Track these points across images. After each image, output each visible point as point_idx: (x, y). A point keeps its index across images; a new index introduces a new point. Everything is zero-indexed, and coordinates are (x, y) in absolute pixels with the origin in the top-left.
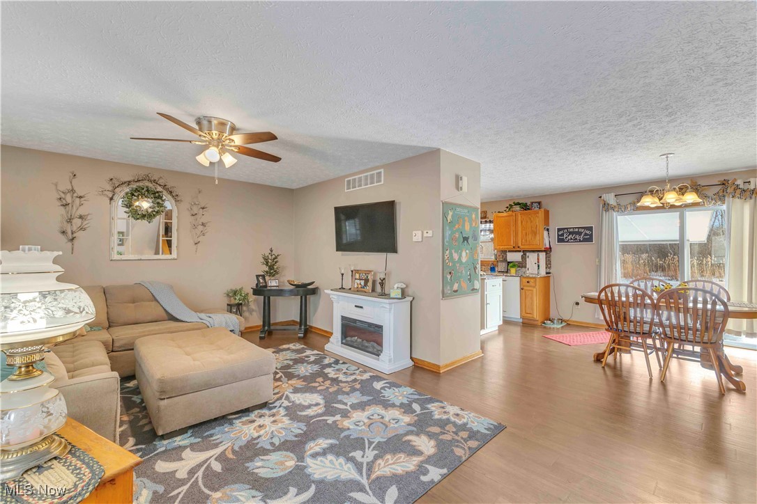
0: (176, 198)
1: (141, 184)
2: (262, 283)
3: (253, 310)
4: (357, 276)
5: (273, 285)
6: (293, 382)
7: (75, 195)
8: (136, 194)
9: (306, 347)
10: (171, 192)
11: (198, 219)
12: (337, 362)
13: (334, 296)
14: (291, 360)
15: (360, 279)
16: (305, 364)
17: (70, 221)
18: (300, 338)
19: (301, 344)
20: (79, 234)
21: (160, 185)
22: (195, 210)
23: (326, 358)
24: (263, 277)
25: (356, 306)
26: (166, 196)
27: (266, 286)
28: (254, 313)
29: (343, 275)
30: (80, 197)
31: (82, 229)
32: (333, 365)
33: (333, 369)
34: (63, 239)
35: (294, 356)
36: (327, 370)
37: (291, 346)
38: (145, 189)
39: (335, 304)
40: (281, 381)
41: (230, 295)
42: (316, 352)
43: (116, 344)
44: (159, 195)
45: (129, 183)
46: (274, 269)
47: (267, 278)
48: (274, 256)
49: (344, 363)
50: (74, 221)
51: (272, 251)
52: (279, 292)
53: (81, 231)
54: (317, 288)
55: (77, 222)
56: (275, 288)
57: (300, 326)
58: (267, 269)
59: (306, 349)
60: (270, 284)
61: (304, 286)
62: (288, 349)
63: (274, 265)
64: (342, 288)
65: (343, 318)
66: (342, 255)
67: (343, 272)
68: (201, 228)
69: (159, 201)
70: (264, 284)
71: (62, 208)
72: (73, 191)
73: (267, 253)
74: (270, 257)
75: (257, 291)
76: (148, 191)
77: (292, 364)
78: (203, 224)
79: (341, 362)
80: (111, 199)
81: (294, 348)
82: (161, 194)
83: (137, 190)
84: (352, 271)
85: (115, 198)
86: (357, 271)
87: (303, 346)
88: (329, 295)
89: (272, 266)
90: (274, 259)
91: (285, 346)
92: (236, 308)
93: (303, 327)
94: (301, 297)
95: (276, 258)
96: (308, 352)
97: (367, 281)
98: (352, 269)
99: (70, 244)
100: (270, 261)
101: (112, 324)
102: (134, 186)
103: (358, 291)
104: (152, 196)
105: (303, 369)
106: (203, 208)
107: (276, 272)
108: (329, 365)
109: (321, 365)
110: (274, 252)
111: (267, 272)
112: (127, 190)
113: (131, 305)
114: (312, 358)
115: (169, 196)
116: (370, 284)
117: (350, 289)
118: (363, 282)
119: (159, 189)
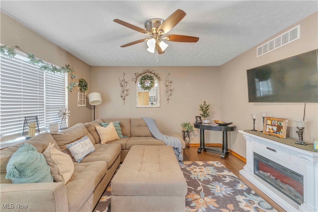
0: (159, 78)
1: (145, 74)
2: (199, 121)
3: (196, 135)
4: (269, 122)
5: (205, 122)
6: (208, 199)
7: (125, 82)
8: (143, 79)
9: (225, 167)
10: (157, 76)
11: (169, 88)
12: (249, 191)
13: (247, 135)
14: (212, 176)
15: (272, 125)
16: (221, 184)
17: (123, 92)
18: (222, 158)
19: (222, 164)
20: (126, 97)
21: (153, 74)
22: (167, 84)
23: (239, 182)
24: (200, 117)
25: (267, 148)
26: (155, 78)
27: (201, 123)
28: (197, 137)
29: (254, 120)
30: (126, 82)
31: (127, 95)
32: (245, 193)
33: (244, 197)
34: (121, 99)
35: (215, 173)
36: (239, 198)
37: (215, 163)
38: (147, 76)
39: (248, 142)
40: (200, 195)
41: (183, 126)
42: (231, 174)
43: (127, 146)
44: (152, 78)
45: (141, 74)
46: (206, 113)
47: (202, 118)
48: (206, 106)
49: (256, 195)
50: (125, 92)
51: (205, 103)
52: (210, 128)
53: (127, 96)
54: (235, 127)
55: (126, 92)
56: (207, 125)
57: (223, 149)
58: (202, 113)
59: (224, 168)
60: (204, 122)
61: (225, 125)
62: (212, 165)
63: (206, 111)
64: (254, 130)
65: (255, 154)
66: (254, 105)
67: (254, 117)
68: (170, 92)
69: (152, 80)
70: (200, 122)
71: (121, 87)
72: (124, 80)
73: (202, 104)
74: (204, 106)
75: (197, 126)
76: (148, 77)
77: (211, 180)
78: (171, 90)
79: (253, 192)
80: (136, 82)
81: (216, 165)
82: (153, 78)
83: (144, 77)
84: (264, 118)
85: (137, 81)
86: (269, 118)
87: (223, 165)
88: (242, 134)
89: (205, 111)
90: (206, 108)
91: (211, 162)
92: (187, 133)
93: (225, 151)
94: (223, 132)
95: (208, 107)
96: (226, 173)
97: (279, 128)
98: (264, 116)
99: (124, 101)
100: (204, 108)
101: (131, 136)
102: (143, 75)
103: (269, 135)
104: (149, 79)
105: (218, 188)
106: (171, 82)
107: (208, 115)
108: (241, 192)
109: (234, 189)
110: (206, 104)
111: (202, 115)
112: (141, 77)
113: (138, 128)
114: (228, 180)
115: (156, 78)
116: (284, 131)
117: (262, 132)
118: (275, 128)
119: (152, 75)
